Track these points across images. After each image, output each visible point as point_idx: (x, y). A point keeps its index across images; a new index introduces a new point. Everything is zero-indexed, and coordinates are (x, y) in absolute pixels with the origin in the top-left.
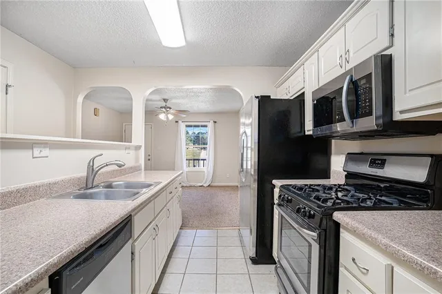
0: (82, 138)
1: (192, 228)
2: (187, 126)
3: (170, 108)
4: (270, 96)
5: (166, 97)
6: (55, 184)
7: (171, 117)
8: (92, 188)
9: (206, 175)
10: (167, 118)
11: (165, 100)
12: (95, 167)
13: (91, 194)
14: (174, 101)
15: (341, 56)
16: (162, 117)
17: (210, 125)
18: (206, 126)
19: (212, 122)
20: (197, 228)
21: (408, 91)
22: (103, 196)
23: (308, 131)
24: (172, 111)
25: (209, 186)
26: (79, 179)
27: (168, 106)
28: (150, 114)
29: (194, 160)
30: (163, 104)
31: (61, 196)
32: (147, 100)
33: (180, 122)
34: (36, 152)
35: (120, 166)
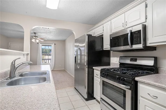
2: (43, 45)
3: (37, 37)
5: (35, 32)
7: (37, 41)
9: (51, 66)
11: (35, 33)
14: (39, 34)
15: (123, 23)
16: (33, 40)
17: (53, 45)
18: (51, 46)
19: (54, 44)
21: (154, 37)
23: (105, 49)
25: (52, 70)
27: (36, 36)
29: (48, 60)
30: (34, 35)
33: (39, 43)
35: (30, 64)
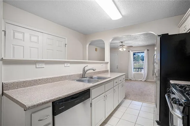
0: (88, 60)
1: (130, 99)
3: (124, 46)
4: (168, 34)
6: (72, 75)
7: (124, 49)
8: (84, 78)
9: (143, 75)
10: (123, 50)
11: (122, 42)
12: (85, 70)
13: (83, 80)
14: (126, 42)
16: (120, 49)
17: (146, 51)
18: (143, 52)
20: (133, 100)
22: (87, 81)
24: (125, 47)
25: (145, 81)
26: (80, 74)
28: (113, 49)
29: (138, 68)
30: (121, 44)
31: (72, 80)
32: (111, 43)
33: (130, 51)
34: (66, 65)
35: (94, 70)
